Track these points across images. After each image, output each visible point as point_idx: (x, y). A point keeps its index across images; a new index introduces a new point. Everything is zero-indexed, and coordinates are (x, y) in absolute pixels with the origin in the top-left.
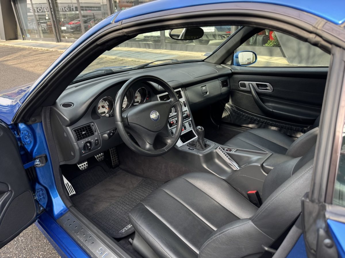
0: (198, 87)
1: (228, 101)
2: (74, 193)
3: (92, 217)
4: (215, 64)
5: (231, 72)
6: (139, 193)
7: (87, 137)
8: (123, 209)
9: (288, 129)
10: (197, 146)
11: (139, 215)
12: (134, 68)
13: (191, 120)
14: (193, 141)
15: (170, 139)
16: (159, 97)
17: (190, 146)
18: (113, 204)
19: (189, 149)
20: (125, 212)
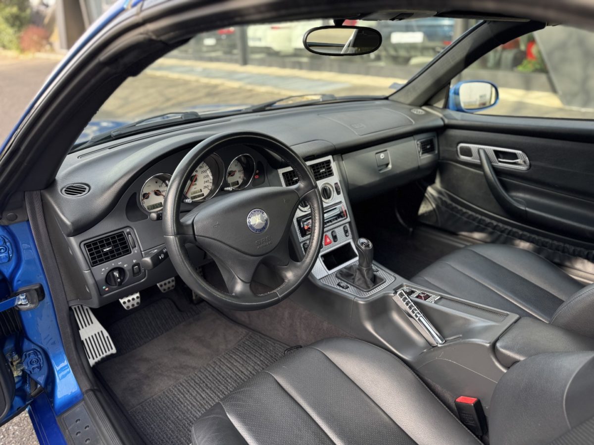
0: (370, 155)
1: (432, 182)
2: (114, 351)
3: (135, 409)
4: (410, 105)
5: (441, 123)
6: (235, 364)
7: (114, 257)
8: (197, 398)
9: (557, 249)
10: (356, 280)
11: (209, 438)
12: (246, 109)
13: (350, 223)
14: (349, 268)
15: (292, 271)
16: (283, 174)
17: (341, 278)
18: (181, 384)
19: (339, 285)
20: (200, 406)
